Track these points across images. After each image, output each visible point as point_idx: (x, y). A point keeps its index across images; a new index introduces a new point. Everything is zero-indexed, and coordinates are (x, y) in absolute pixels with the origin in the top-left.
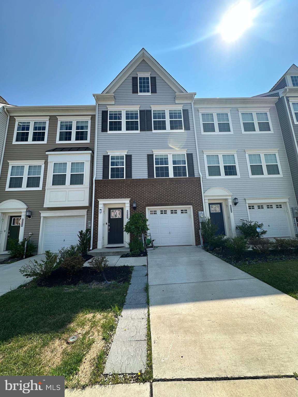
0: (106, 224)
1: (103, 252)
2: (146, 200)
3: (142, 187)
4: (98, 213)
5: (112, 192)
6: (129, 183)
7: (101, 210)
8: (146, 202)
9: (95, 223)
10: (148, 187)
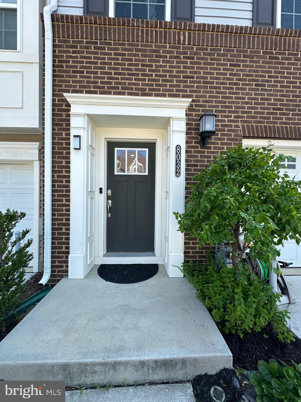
0: (101, 192)
1: (80, 364)
2: (245, 112)
3: (233, 61)
4: (69, 149)
5: (120, 74)
6: (184, 40)
7: (79, 136)
8: (246, 122)
9: (59, 186)
10: (255, 62)
